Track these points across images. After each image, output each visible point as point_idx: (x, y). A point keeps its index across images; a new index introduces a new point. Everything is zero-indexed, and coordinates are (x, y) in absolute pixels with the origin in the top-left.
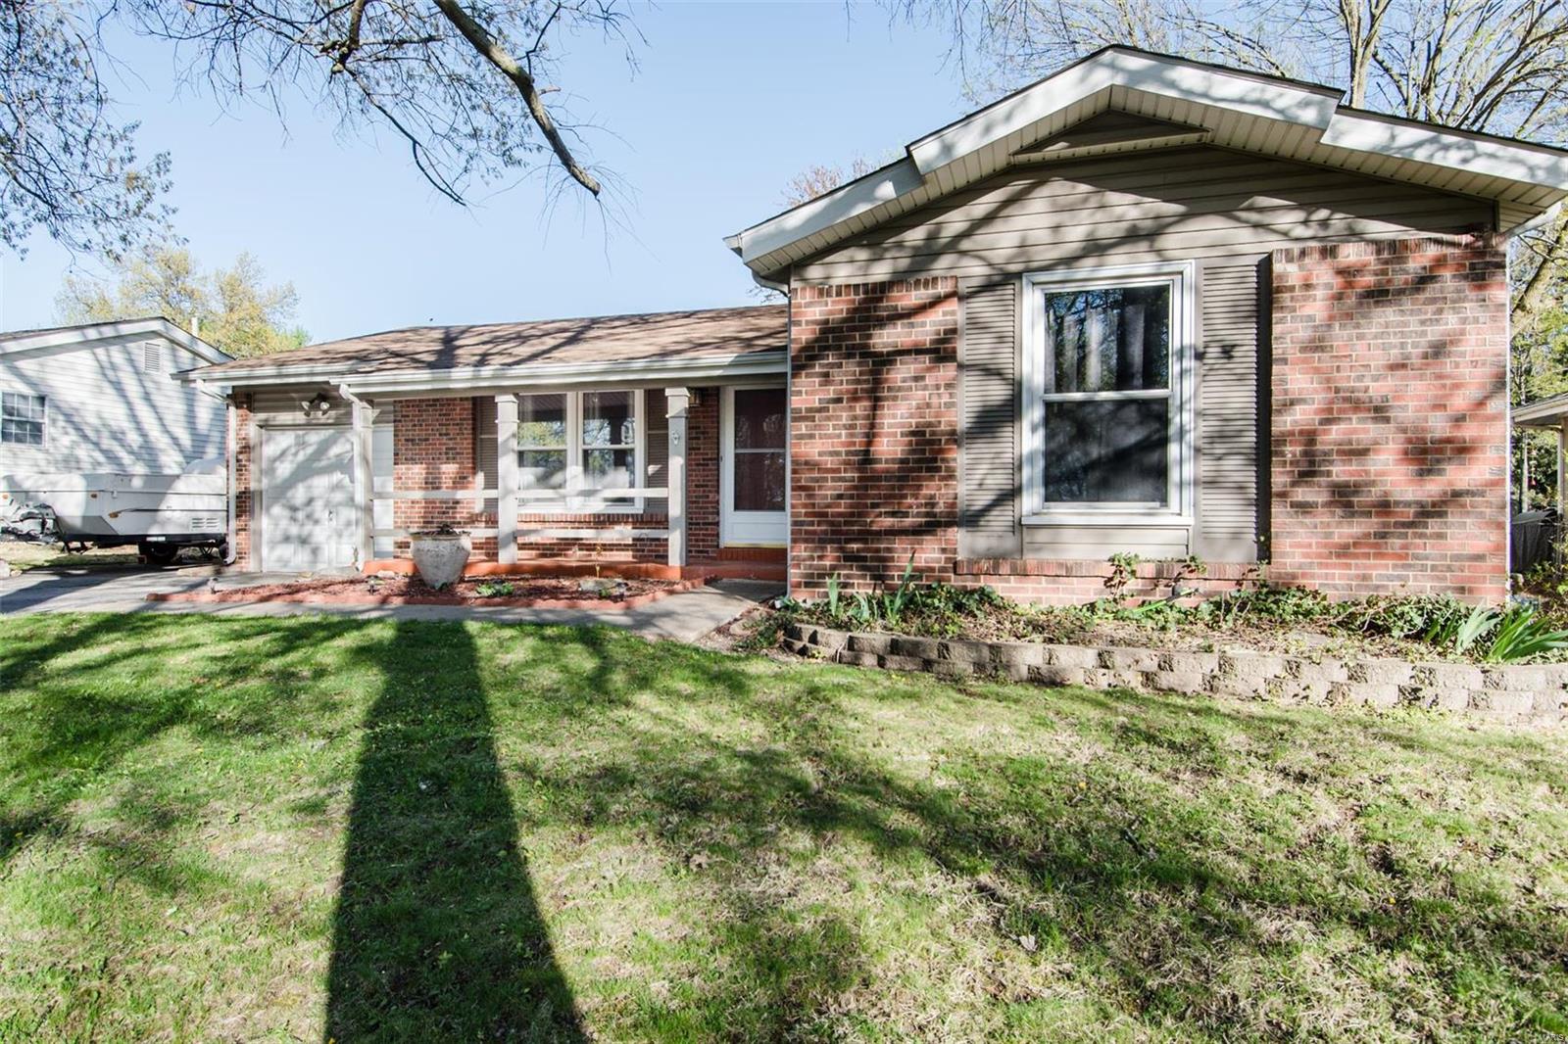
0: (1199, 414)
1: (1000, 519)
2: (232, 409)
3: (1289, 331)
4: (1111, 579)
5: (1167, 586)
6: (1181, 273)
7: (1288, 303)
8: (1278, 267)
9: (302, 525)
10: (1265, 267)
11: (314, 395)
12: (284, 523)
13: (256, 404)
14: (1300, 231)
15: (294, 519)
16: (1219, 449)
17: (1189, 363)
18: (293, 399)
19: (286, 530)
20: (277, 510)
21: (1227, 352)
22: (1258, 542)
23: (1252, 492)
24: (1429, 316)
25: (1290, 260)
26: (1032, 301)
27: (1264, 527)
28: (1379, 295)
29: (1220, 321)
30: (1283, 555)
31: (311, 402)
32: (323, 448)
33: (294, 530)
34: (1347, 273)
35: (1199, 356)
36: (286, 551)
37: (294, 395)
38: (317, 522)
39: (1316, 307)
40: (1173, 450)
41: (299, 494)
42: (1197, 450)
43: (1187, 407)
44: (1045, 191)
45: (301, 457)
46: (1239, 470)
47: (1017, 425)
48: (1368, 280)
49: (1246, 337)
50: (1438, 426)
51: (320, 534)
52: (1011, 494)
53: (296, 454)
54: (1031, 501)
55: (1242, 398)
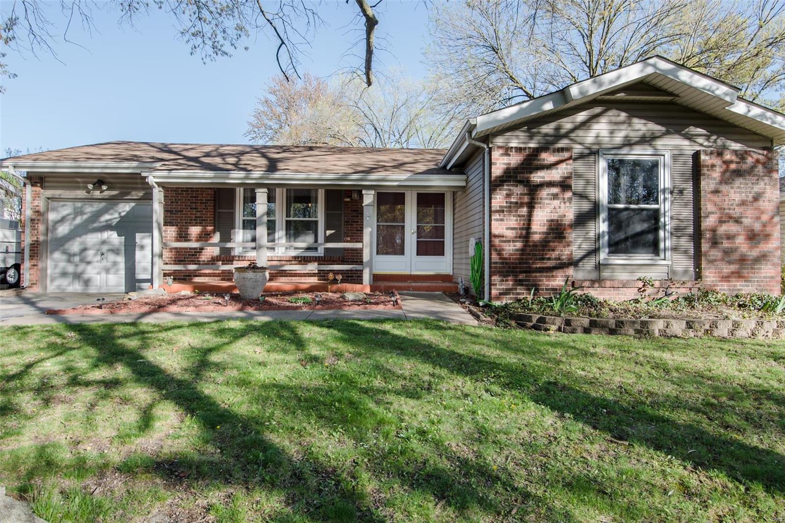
0: (672, 218)
1: (590, 264)
2: (29, 187)
3: (707, 185)
4: (640, 288)
5: (663, 291)
6: (664, 155)
7: (706, 172)
8: (703, 157)
9: (77, 265)
10: (696, 156)
11: (96, 180)
12: (62, 264)
13: (46, 184)
14: (706, 143)
15: (69, 261)
16: (679, 234)
17: (668, 196)
18: (78, 182)
19: (64, 268)
20: (57, 255)
21: (681, 192)
22: (695, 271)
23: (692, 252)
24: (754, 181)
25: (707, 155)
26: (603, 164)
27: (698, 266)
28: (738, 173)
29: (678, 179)
30: (707, 277)
31: (94, 185)
32: (97, 215)
33: (70, 269)
34: (727, 163)
35: (672, 193)
36: (64, 282)
37: (79, 180)
38: (89, 263)
39: (716, 174)
40: (661, 233)
41: (75, 246)
42: (672, 234)
43: (667, 214)
44: (610, 113)
45: (79, 220)
46: (686, 243)
47: (597, 220)
48: (733, 166)
49: (689, 187)
50: (757, 227)
51: (91, 272)
52: (595, 251)
53: (74, 219)
54: (603, 255)
55: (687, 213)
